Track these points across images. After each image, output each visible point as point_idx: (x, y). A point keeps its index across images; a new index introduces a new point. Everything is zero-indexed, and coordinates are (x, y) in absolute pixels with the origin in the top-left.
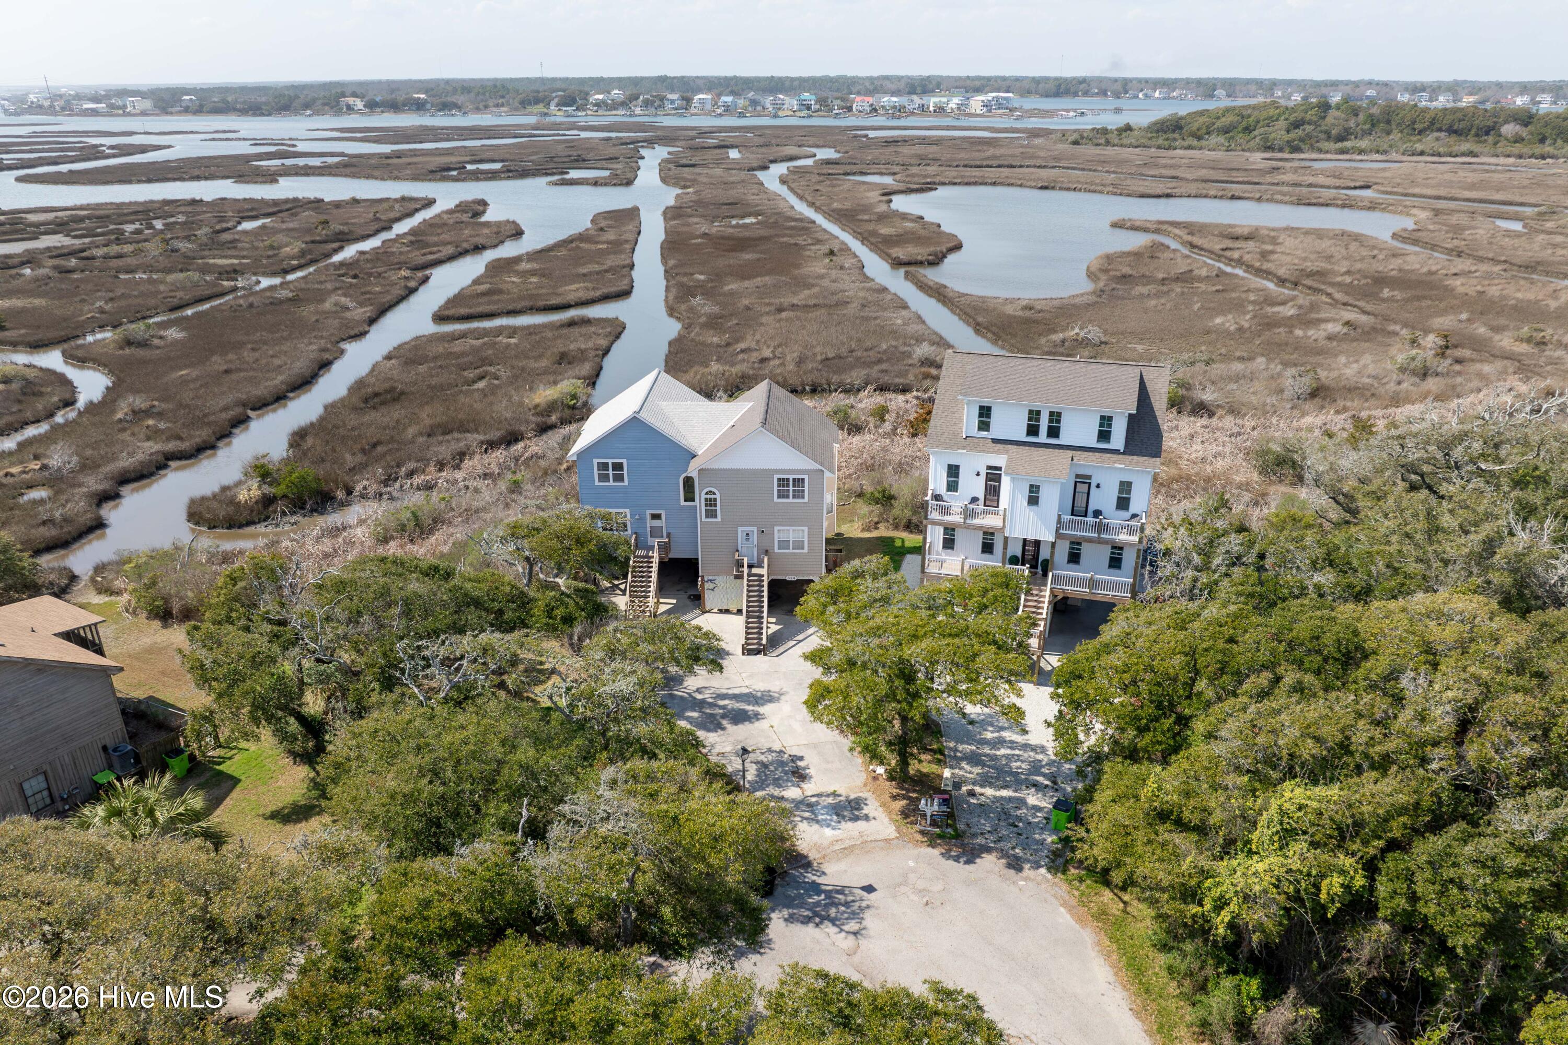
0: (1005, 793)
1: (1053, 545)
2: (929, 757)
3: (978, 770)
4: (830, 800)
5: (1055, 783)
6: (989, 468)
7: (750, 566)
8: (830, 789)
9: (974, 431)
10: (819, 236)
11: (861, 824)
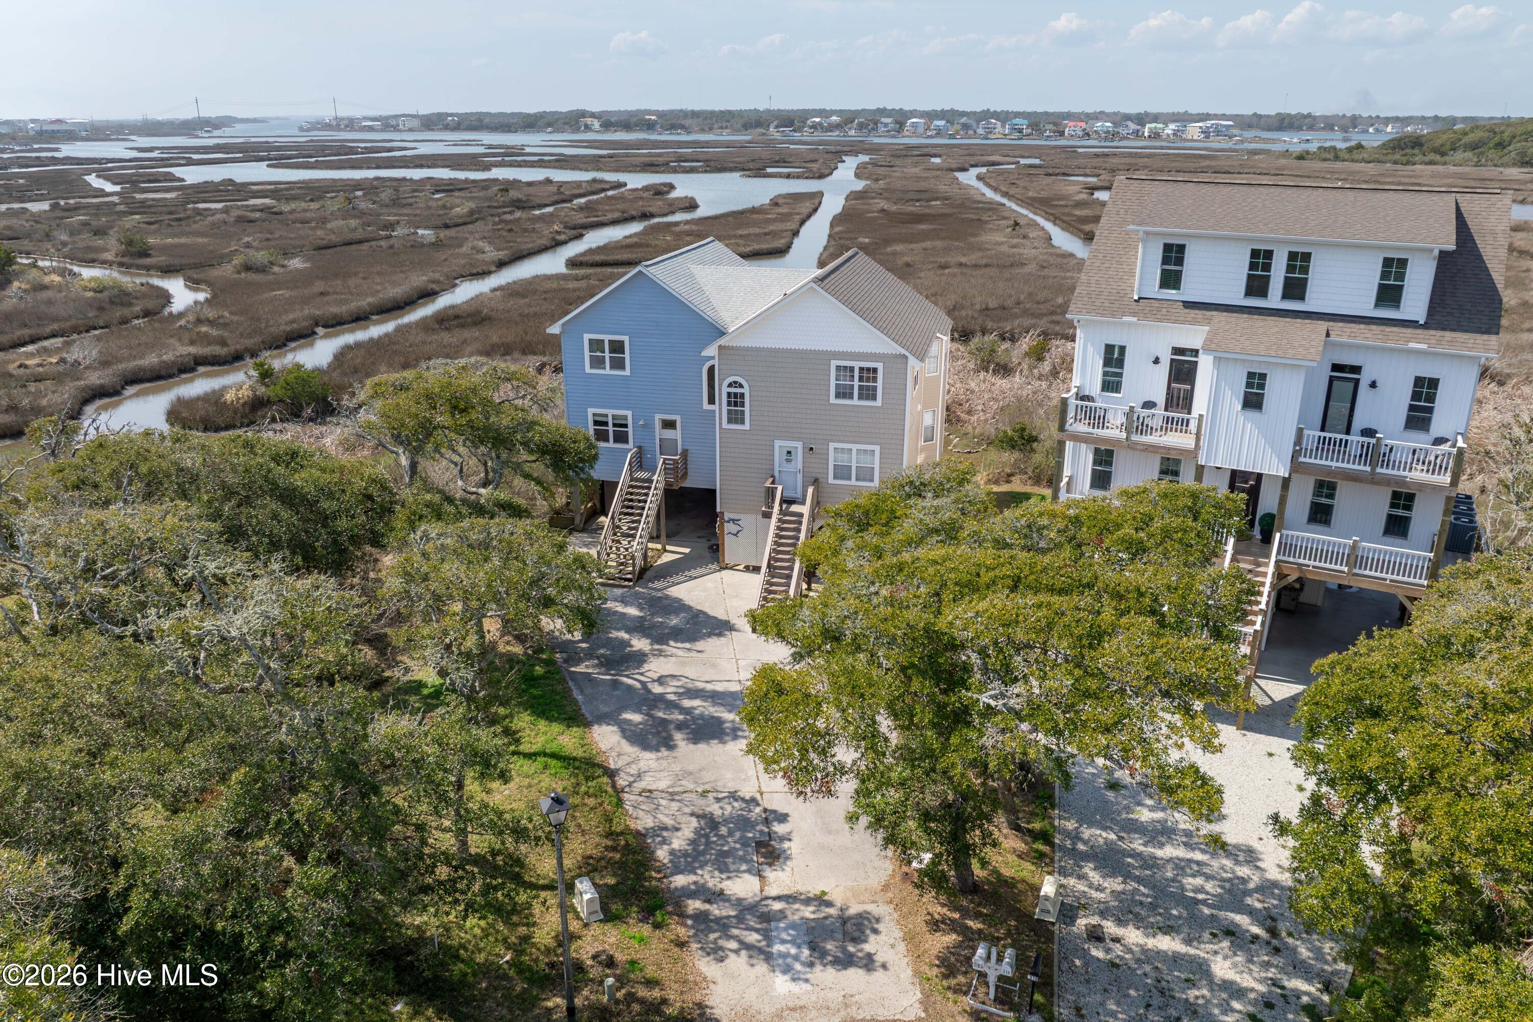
0: (1166, 943)
1: (1286, 483)
2: (1021, 846)
3: (1115, 884)
4: (808, 912)
5: (1273, 932)
6: (1177, 351)
7: (784, 501)
8: (814, 889)
9: (1153, 288)
10: (1006, 214)
11: (854, 975)
